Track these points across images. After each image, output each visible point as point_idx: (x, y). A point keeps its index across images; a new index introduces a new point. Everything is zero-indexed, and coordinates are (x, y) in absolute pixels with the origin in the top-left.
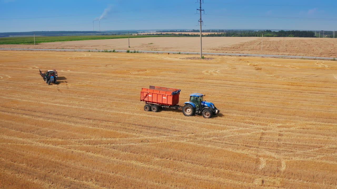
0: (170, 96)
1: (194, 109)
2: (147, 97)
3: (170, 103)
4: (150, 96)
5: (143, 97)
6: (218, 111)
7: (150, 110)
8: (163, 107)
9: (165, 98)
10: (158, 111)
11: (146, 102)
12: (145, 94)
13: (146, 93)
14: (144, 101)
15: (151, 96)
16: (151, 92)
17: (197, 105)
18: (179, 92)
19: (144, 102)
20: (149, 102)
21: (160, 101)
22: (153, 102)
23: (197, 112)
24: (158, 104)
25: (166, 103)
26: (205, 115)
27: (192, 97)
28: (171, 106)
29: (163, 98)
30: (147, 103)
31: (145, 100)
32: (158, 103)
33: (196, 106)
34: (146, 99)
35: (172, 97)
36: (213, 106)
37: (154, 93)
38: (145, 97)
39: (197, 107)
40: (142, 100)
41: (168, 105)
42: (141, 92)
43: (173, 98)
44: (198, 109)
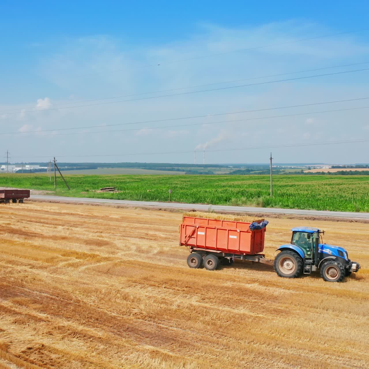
0: (247, 232)
1: (302, 262)
2: (195, 236)
3: (246, 248)
4: (201, 233)
5: (186, 237)
6: (358, 267)
7: (201, 266)
8: (229, 258)
9: (235, 237)
10: (218, 267)
11: (192, 247)
12: (190, 230)
13: (193, 228)
14: (187, 245)
15: (203, 233)
16: (202, 225)
17: (309, 253)
18: (266, 225)
19: (188, 247)
20: (198, 247)
21: (223, 245)
22: (207, 248)
23: (308, 267)
24: (219, 252)
25: (237, 249)
26: (328, 273)
27: (298, 233)
28: (248, 255)
29: (231, 237)
30: (195, 249)
31: (189, 243)
32: (218, 249)
33: (306, 255)
34: (192, 242)
35: (250, 234)
36: (345, 255)
37: (210, 226)
38: (190, 237)
39: (307, 257)
40: (184, 243)
41: (242, 252)
42: (182, 226)
43: (253, 237)
44: (311, 261)
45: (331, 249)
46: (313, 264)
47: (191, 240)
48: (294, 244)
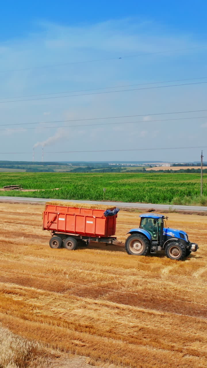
0: (102, 218)
1: (149, 242)
2: (56, 221)
3: (101, 231)
4: (62, 219)
5: (48, 222)
6: (197, 247)
8: (86, 240)
9: (92, 222)
10: (75, 248)
11: (54, 231)
12: (52, 217)
13: (54, 215)
14: (49, 229)
15: (64, 219)
16: (63, 212)
17: (155, 236)
18: (117, 212)
19: (50, 231)
20: (59, 231)
21: (81, 229)
22: (67, 232)
23: (154, 248)
24: (77, 235)
25: (93, 232)
26: (171, 253)
27: (145, 219)
28: (103, 238)
29: (88, 222)
30: (56, 232)
31: (51, 228)
32: (76, 233)
33: (152, 237)
34: (54, 226)
35: (104, 220)
36: (186, 237)
37: (69, 213)
38: (52, 222)
39: (154, 239)
40: (47, 228)
41: (98, 235)
42: (45, 213)
43: (107, 223)
44: (157, 242)
45: (173, 232)
46: (158, 245)
47: (53, 225)
48: (142, 228)
